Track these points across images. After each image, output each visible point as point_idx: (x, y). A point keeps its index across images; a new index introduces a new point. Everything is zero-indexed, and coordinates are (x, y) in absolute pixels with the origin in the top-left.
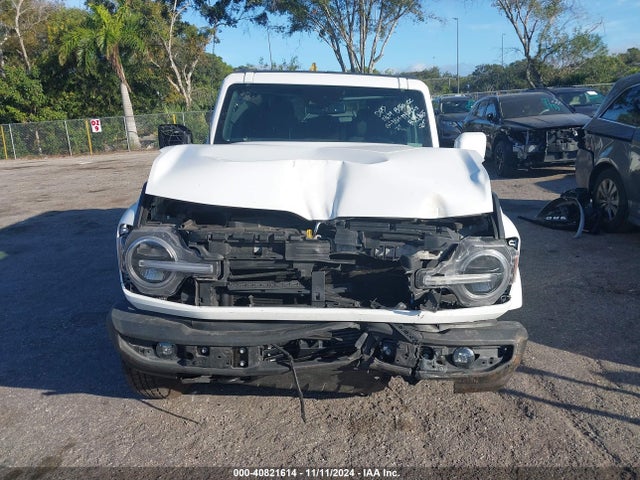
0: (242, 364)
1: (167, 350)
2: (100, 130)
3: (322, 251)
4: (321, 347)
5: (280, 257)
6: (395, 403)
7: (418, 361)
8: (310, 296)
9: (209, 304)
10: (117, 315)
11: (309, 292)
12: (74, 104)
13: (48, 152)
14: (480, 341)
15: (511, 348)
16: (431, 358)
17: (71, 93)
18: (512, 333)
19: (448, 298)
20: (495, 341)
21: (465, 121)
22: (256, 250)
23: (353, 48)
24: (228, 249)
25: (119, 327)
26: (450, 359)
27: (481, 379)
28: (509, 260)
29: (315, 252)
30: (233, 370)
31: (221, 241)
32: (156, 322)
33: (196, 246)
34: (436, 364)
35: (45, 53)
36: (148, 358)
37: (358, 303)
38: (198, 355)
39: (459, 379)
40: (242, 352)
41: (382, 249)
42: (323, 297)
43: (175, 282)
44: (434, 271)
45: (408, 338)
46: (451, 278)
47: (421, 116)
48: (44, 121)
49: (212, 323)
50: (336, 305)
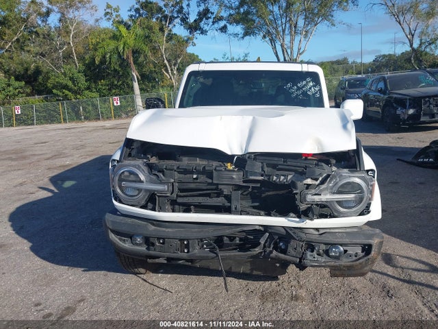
0: (186, 251)
1: (139, 240)
2: (119, 104)
3: (237, 177)
4: (238, 242)
5: (210, 181)
6: (294, 283)
7: (303, 253)
8: (230, 207)
9: (165, 211)
10: (109, 217)
11: (229, 204)
12: (104, 88)
13: (87, 118)
14: (347, 241)
15: (370, 246)
16: (312, 251)
17: (102, 81)
18: (371, 236)
19: (325, 211)
20: (358, 241)
21: (363, 93)
22: (195, 176)
23: (285, 46)
24: (177, 175)
25: (109, 225)
26: (327, 252)
27: (349, 268)
28: (368, 185)
29: (233, 178)
30: (180, 254)
31: (172, 170)
32: (132, 222)
33: (156, 173)
34: (316, 256)
35: (87, 57)
36: (127, 245)
37: (262, 213)
38: (157, 244)
39: (333, 266)
40: (185, 243)
41: (278, 176)
42: (239, 208)
43: (144, 196)
44: (313, 191)
45: (295, 237)
46: (326, 197)
47: (317, 89)
48: (85, 99)
49: (167, 224)
50: (248, 214)
